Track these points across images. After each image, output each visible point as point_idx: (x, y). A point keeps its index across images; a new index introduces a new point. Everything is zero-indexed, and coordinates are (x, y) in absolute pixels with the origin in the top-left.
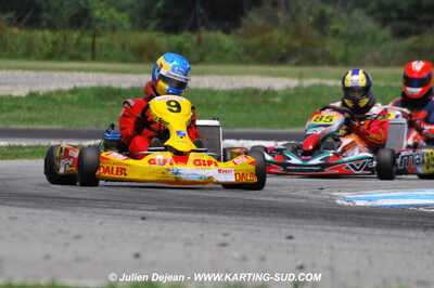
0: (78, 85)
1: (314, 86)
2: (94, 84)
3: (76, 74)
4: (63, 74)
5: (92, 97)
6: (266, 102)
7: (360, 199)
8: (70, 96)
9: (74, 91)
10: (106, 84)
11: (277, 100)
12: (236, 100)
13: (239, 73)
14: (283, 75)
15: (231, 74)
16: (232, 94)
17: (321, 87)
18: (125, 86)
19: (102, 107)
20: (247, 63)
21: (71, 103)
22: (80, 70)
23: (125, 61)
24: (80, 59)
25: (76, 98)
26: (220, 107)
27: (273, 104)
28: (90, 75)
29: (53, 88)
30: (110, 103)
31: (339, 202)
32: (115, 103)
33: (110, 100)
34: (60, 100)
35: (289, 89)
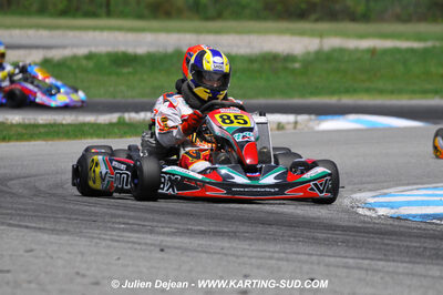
0: (94, 50)
1: (334, 50)
2: (110, 49)
3: (91, 33)
4: (77, 33)
5: (107, 64)
6: (285, 68)
7: (382, 205)
8: (84, 62)
9: (89, 57)
10: (122, 49)
11: (297, 65)
12: (256, 66)
13: (259, 32)
14: (302, 33)
15: (250, 32)
16: (251, 60)
17: (342, 51)
18: (141, 50)
19: (118, 74)
21: (85, 70)
22: (95, 28)
24: (94, 15)
25: (91, 64)
26: (238, 75)
27: (293, 71)
28: (105, 35)
29: (67, 53)
30: (125, 70)
31: (360, 211)
32: (130, 70)
33: (125, 66)
34: (74, 66)
35: (308, 53)
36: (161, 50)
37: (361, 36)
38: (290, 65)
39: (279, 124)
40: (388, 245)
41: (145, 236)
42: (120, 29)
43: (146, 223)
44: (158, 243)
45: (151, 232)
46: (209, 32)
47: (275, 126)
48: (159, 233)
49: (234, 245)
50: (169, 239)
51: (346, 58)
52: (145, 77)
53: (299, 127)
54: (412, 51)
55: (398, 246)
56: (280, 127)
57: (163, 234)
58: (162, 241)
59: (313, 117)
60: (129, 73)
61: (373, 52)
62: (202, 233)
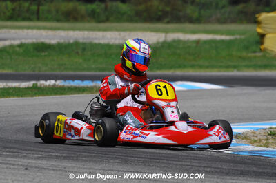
0: (24, 41)
1: (174, 41)
2: (35, 41)
3: (25, 31)
4: (17, 31)
5: (32, 50)
8: (17, 49)
9: (21, 46)
10: (43, 40)
14: (157, 31)
15: (125, 30)
17: (179, 41)
18: (53, 42)
20: (136, 22)
21: (18, 54)
22: (28, 28)
23: (58, 21)
24: (29, 19)
25: (21, 50)
26: (113, 56)
28: (35, 31)
30: (43, 54)
32: (46, 53)
33: (43, 51)
34: (11, 51)
35: (158, 43)
36: (67, 41)
37: (194, 32)
40: (170, 164)
41: (20, 160)
42: (44, 28)
43: (24, 152)
44: (26, 164)
45: (24, 157)
46: (99, 30)
48: (29, 158)
49: (74, 165)
50: (34, 162)
51: (181, 46)
52: (55, 58)
54: (223, 41)
55: (177, 164)
57: (32, 158)
58: (29, 163)
60: (45, 56)
61: (198, 42)
62: (57, 157)
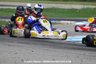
6: (75, 12)
11: (78, 11)
12: (69, 11)
16: (68, 10)
38: (76, 11)
39: (67, 23)
47: (66, 23)
53: (72, 24)
56: (67, 24)
59: (76, 22)
